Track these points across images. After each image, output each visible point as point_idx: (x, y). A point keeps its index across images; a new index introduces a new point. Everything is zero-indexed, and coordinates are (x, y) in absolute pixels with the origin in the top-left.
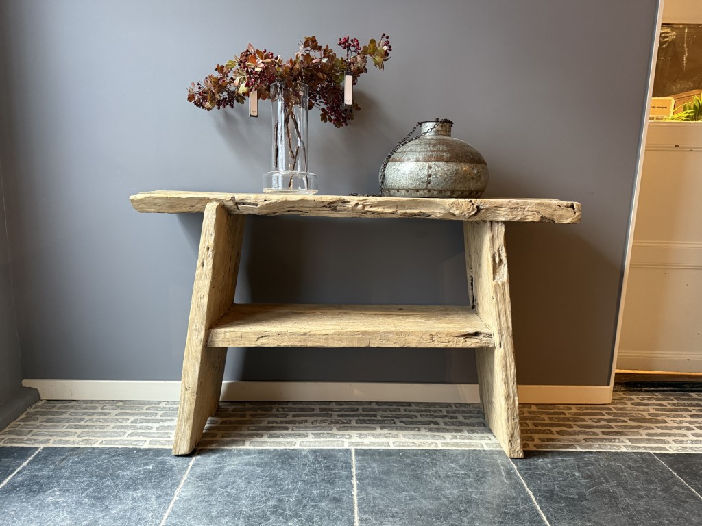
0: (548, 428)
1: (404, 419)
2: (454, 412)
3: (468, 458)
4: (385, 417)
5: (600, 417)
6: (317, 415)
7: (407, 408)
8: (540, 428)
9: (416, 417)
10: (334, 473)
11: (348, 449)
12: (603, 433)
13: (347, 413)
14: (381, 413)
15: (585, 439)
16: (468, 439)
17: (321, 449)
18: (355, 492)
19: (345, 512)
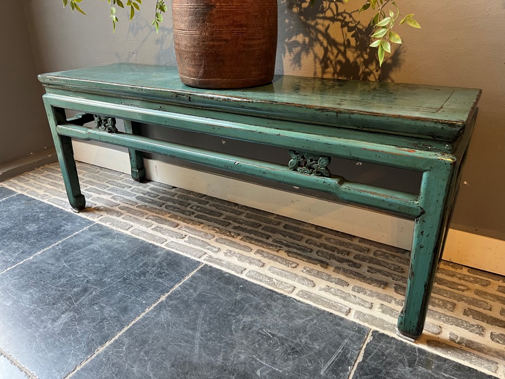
1: (295, 250)
2: (364, 259)
3: (312, 320)
4: (276, 242)
6: (216, 221)
7: (314, 239)
9: (311, 251)
10: (159, 282)
11: (199, 262)
13: (246, 227)
14: (280, 236)
16: (341, 297)
17: (178, 254)
18: (150, 309)
19: (116, 326)
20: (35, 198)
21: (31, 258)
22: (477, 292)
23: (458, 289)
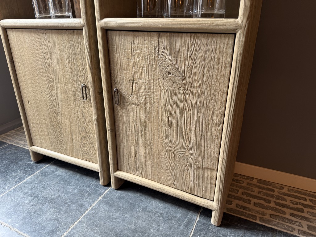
0: (251, 199)
5: (302, 201)
8: (245, 197)
10: (96, 190)
12: (291, 215)
15: (270, 215)
18: (94, 204)
19: (79, 214)
20: (19, 146)
21: (25, 181)
22: (248, 184)
23: (240, 183)
